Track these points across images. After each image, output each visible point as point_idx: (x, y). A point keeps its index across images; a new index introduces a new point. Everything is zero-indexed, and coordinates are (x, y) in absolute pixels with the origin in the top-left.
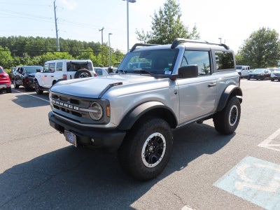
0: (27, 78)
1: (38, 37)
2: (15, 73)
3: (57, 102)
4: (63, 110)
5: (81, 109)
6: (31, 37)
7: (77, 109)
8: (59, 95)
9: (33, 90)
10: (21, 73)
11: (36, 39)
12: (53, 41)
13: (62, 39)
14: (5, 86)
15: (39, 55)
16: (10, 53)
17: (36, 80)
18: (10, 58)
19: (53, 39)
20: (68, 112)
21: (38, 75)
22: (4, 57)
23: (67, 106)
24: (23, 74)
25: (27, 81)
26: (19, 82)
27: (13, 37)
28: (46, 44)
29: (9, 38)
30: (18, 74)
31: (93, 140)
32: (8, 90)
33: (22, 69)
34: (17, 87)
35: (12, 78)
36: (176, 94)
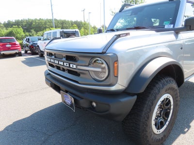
0: (32, 45)
1: (40, 19)
2: (25, 42)
3: (52, 61)
4: (58, 68)
5: (79, 67)
6: (36, 19)
7: (75, 66)
8: (53, 52)
9: (37, 54)
10: (28, 42)
11: (39, 20)
12: (50, 21)
13: (56, 20)
14: (17, 51)
15: (41, 31)
16: (22, 30)
17: (38, 46)
18: (23, 34)
19: (50, 20)
20: (64, 70)
21: (39, 43)
22: (18, 33)
23: (62, 63)
24: (30, 43)
25: (33, 48)
26: (27, 49)
27: (24, 19)
28: (45, 23)
29: (22, 20)
30: (26, 43)
31: (94, 104)
32: (20, 54)
33: (29, 39)
34: (26, 52)
35: (23, 46)
36: (182, 48)
